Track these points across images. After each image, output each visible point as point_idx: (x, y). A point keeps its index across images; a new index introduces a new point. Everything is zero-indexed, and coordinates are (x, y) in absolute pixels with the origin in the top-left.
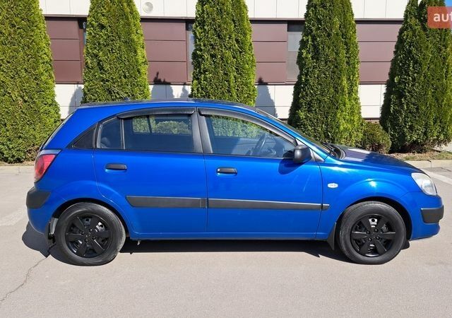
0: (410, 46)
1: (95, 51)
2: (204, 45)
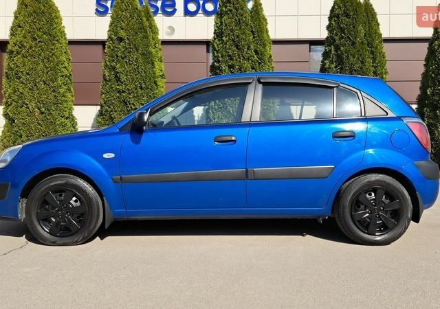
1: (113, 64)
2: (222, 56)
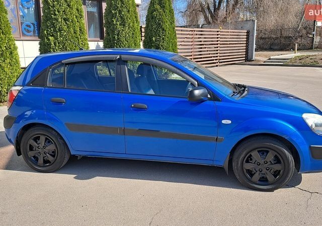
0: (159, 21)
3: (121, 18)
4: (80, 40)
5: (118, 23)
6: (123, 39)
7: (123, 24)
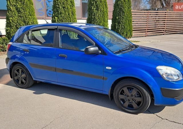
3: (97, 5)
4: (71, 19)
5: (95, 9)
6: (97, 18)
7: (97, 9)
